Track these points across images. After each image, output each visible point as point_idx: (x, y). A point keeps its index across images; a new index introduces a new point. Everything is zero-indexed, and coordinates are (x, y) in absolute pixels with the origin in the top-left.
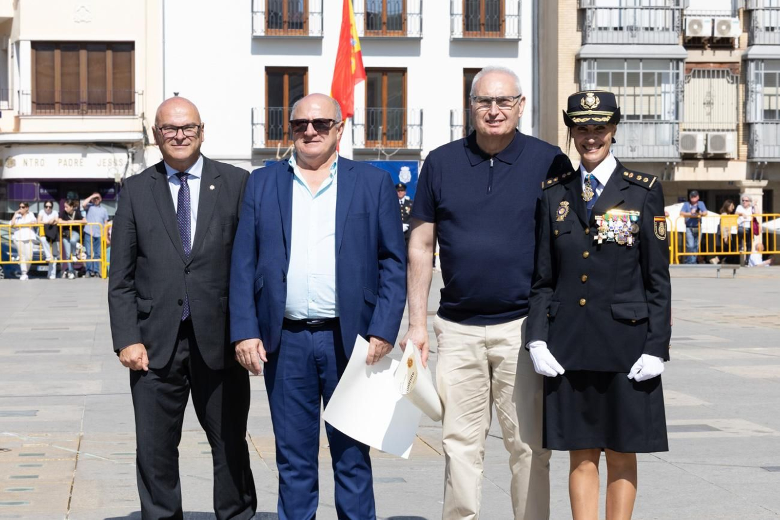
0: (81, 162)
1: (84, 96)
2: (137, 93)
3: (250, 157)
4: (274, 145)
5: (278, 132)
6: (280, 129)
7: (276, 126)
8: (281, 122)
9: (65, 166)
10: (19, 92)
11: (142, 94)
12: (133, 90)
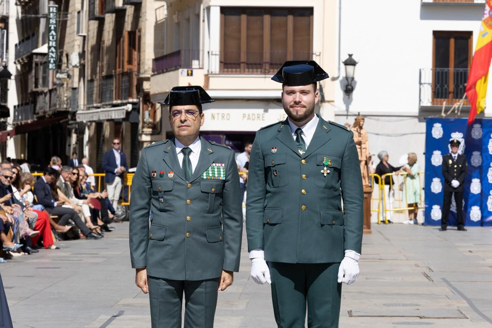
0: (263, 117)
1: (267, 57)
2: (315, 54)
3: (417, 114)
4: (440, 103)
5: (444, 92)
6: (446, 89)
7: (442, 86)
8: (447, 82)
9: (249, 120)
10: (208, 52)
11: (320, 55)
12: (311, 52)
